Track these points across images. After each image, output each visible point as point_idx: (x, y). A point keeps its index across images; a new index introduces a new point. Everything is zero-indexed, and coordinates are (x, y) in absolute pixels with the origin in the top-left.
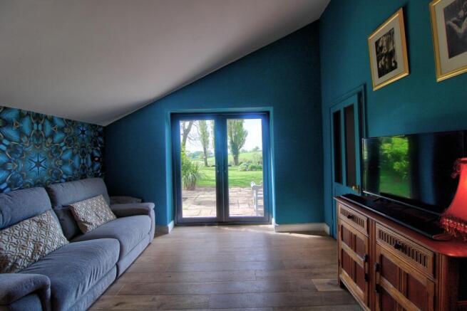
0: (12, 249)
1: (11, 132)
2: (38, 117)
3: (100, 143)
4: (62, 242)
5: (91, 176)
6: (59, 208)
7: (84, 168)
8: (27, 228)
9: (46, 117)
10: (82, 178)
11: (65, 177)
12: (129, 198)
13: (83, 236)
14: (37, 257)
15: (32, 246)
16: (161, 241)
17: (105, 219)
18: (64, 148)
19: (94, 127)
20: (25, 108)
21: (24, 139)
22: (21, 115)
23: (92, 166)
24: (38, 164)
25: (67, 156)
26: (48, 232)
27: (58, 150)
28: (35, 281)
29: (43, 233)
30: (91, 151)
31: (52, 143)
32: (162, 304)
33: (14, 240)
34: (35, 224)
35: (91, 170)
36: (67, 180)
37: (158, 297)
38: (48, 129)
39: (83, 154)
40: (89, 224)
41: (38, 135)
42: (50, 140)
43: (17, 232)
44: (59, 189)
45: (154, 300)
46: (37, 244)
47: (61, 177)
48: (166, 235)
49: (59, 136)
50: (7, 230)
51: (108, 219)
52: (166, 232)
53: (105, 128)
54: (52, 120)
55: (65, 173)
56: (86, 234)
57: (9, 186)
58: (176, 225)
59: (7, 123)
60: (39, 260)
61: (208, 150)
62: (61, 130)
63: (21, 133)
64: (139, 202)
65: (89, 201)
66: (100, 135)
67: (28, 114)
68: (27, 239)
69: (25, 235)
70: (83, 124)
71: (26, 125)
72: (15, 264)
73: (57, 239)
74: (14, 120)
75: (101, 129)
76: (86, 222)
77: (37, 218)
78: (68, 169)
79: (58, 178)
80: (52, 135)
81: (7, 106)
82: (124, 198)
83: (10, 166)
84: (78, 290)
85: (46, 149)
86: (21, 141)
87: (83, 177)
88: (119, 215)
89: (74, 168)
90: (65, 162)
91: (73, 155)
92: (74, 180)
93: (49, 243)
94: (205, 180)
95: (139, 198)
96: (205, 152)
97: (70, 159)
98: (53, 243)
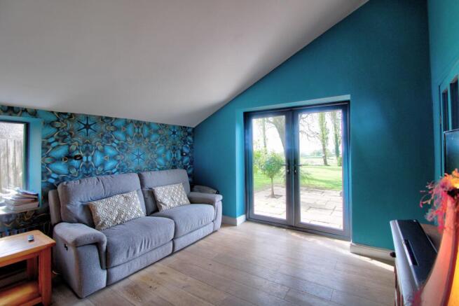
0: (104, 213)
1: (120, 135)
2: (138, 124)
3: (189, 141)
4: (139, 215)
5: (181, 167)
6: (146, 189)
7: (174, 161)
8: (116, 200)
9: (145, 123)
10: (172, 168)
11: (158, 167)
12: (207, 188)
13: (158, 213)
14: (119, 222)
15: (117, 213)
16: (227, 231)
17: (179, 203)
18: (158, 145)
19: (184, 128)
20: (129, 117)
21: (129, 139)
22: (127, 123)
23: (182, 160)
24: (138, 157)
25: (161, 151)
26: (129, 206)
27: (153, 147)
28: (95, 237)
29: (127, 205)
30: (180, 148)
31: (149, 142)
32: (189, 286)
33: (107, 207)
34: (123, 198)
35: (181, 163)
36: (160, 169)
37: (189, 279)
38: (146, 131)
39: (174, 150)
40: (164, 204)
41: (138, 136)
42: (147, 140)
43: (109, 202)
44: (148, 176)
45: (185, 280)
46: (120, 212)
47: (156, 167)
48: (235, 227)
49: (154, 137)
50: (104, 200)
51: (181, 203)
52: (234, 224)
53: (194, 129)
54: (149, 125)
55: (158, 164)
56: (161, 212)
57: (118, 170)
58: (248, 220)
59: (117, 129)
60: (121, 224)
61: (327, 147)
62: (156, 132)
63: (126, 135)
64: (214, 193)
65: (168, 187)
66: (189, 134)
67: (132, 121)
68: (114, 208)
69: (114, 205)
70: (174, 127)
71: (130, 130)
72: (104, 223)
73: (135, 212)
74: (122, 127)
75: (190, 130)
76: (162, 203)
77: (125, 195)
78: (161, 161)
79: (152, 168)
80: (149, 136)
81: (117, 117)
82: (204, 188)
83: (119, 157)
84: (128, 251)
85: (144, 146)
86: (126, 141)
87: (174, 167)
88: (192, 201)
89: (166, 160)
90: (159, 156)
91: (166, 151)
92: (166, 169)
93: (129, 213)
94: (312, 179)
95: (215, 189)
96: (324, 150)
97: (163, 154)
98: (132, 214)
